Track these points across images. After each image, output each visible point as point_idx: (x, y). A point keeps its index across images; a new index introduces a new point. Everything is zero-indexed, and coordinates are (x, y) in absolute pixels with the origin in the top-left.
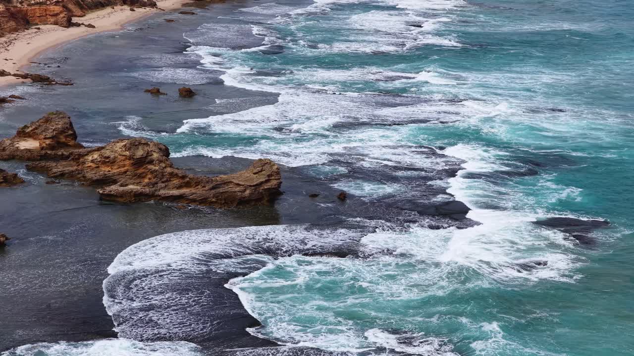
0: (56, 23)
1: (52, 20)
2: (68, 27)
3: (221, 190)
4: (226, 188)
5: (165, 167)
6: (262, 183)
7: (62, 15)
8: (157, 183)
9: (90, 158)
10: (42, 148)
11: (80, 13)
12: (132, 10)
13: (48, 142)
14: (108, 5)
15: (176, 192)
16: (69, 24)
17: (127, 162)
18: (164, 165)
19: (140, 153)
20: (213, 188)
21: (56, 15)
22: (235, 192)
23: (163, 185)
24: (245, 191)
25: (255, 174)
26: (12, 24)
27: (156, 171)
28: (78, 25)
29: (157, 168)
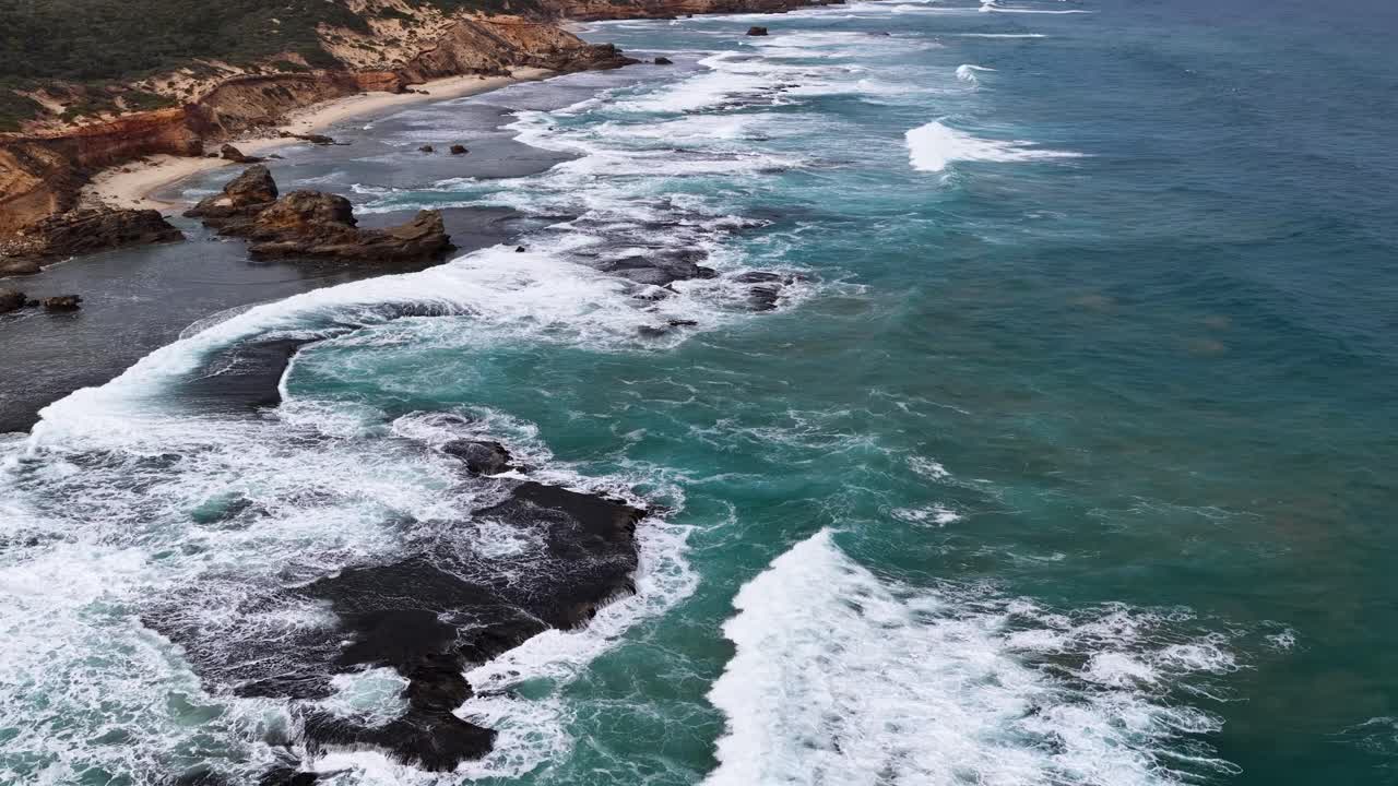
0: (387, 90)
1: (384, 86)
2: (399, 93)
3: (377, 245)
4: (385, 243)
5: (326, 221)
6: (421, 237)
7: (393, 82)
8: (314, 238)
9: (265, 213)
10: (234, 205)
11: (420, 79)
12: (481, 78)
13: (238, 197)
14: (456, 74)
15: (328, 248)
16: (402, 90)
17: (296, 216)
18: (323, 218)
19: (306, 206)
20: (370, 243)
21: (389, 81)
22: (392, 247)
23: (321, 240)
24: (402, 246)
25: (417, 226)
26: (334, 90)
27: (316, 225)
28: (412, 91)
29: (316, 222)
